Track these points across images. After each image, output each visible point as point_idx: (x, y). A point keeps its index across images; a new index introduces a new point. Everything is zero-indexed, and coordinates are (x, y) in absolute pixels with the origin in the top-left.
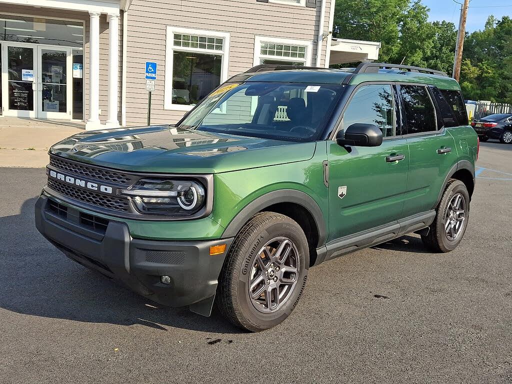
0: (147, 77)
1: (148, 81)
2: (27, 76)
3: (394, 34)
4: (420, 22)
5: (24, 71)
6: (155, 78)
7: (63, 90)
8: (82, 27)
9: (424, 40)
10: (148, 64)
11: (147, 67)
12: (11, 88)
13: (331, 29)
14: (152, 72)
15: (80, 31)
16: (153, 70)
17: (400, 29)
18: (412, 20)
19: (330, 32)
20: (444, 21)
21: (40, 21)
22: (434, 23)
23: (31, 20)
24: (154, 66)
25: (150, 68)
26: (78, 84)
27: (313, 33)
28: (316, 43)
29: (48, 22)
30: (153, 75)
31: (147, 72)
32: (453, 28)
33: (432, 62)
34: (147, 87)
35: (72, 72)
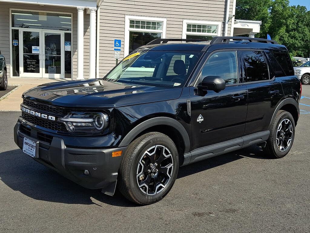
0: (115, 50)
1: (116, 52)
2: (35, 50)
3: (266, 15)
4: (284, 6)
5: (33, 47)
6: (120, 50)
7: (59, 59)
8: (71, 18)
9: (287, 18)
10: (116, 41)
11: (115, 43)
12: (25, 59)
13: (234, 13)
14: (118, 46)
15: (69, 20)
16: (119, 45)
17: (270, 11)
18: (278, 5)
19: (234, 16)
20: (299, 6)
21: (43, 14)
22: (292, 7)
23: (37, 14)
24: (119, 42)
25: (117, 43)
26: (68, 55)
27: (223, 16)
28: (224, 24)
29: (48, 14)
30: (119, 48)
31: (115, 46)
32: (305, 10)
33: (292, 33)
34: (115, 56)
35: (64, 48)
